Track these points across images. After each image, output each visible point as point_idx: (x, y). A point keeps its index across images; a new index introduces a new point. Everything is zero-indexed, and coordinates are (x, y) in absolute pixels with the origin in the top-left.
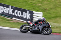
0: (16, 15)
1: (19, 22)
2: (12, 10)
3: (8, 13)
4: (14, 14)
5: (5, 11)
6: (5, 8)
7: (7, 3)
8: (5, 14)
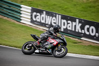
0: (88, 33)
1: (92, 44)
2: (80, 24)
3: (73, 30)
4: (83, 32)
5: (69, 27)
6: (69, 22)
7: (72, 14)
8: (69, 32)
